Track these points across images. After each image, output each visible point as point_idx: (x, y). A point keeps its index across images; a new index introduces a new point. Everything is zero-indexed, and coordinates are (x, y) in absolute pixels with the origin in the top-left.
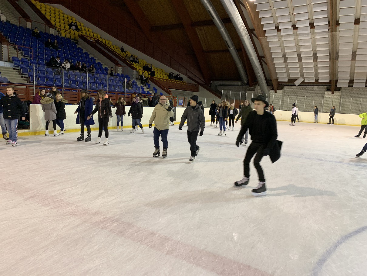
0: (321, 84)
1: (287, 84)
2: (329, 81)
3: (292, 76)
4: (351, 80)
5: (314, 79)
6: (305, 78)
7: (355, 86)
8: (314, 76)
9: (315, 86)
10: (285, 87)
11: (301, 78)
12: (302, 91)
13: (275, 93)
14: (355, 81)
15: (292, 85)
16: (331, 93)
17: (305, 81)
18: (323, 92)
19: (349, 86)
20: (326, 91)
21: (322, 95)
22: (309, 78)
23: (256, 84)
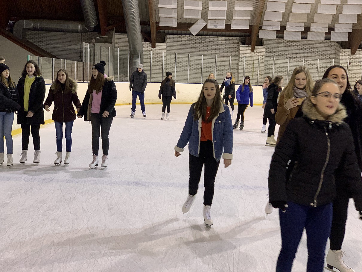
0: (233, 33)
1: (175, 31)
2: (247, 28)
3: (187, 17)
4: (281, 27)
5: (224, 23)
6: (209, 22)
7: (286, 37)
8: (225, 18)
9: (221, 37)
10: (168, 37)
11: (202, 21)
12: (197, 44)
13: (154, 50)
14: (288, 28)
15: (185, 34)
16: (250, 50)
17: (209, 27)
18: (234, 47)
19: (277, 38)
20: (241, 46)
21: (235, 53)
22: (215, 22)
23: (113, 30)
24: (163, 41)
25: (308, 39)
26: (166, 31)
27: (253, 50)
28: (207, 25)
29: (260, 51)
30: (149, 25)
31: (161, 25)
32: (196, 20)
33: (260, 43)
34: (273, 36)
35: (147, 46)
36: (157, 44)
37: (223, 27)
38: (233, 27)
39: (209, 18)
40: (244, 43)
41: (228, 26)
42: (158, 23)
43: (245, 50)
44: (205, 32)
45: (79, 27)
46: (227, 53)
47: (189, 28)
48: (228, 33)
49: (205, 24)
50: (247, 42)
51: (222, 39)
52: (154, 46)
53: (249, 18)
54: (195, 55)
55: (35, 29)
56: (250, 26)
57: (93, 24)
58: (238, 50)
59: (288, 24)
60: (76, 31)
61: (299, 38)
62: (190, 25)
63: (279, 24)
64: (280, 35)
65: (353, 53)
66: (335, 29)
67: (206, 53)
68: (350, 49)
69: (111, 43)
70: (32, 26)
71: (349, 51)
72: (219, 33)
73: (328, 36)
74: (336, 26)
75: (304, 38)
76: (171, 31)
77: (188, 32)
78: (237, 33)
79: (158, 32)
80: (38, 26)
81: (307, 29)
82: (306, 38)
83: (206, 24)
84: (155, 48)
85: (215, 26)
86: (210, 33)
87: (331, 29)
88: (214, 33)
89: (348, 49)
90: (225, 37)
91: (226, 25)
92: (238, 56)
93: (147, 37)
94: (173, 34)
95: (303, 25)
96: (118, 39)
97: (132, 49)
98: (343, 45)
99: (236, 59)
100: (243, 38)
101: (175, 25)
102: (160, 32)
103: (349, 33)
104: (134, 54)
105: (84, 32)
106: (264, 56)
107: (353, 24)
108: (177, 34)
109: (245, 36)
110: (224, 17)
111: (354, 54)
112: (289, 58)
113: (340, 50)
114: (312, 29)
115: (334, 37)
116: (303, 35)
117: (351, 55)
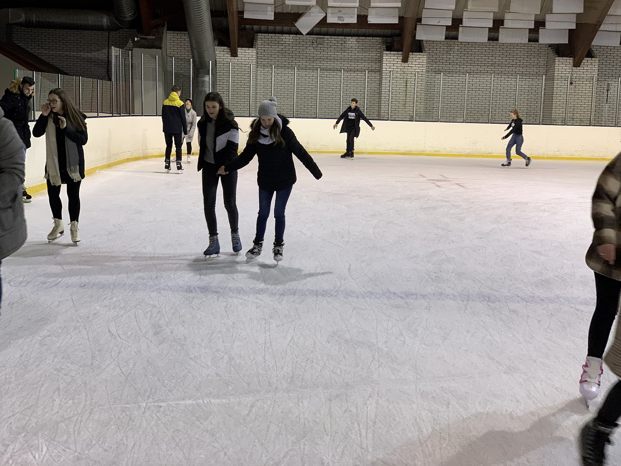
0: (371, 31)
1: (271, 28)
2: (396, 21)
3: (291, 2)
4: (454, 20)
5: (356, 13)
6: (329, 10)
7: (461, 38)
8: (357, 5)
9: (350, 38)
10: (258, 37)
11: (318, 9)
12: (310, 51)
13: (235, 60)
14: (466, 22)
15: (289, 33)
16: (400, 60)
17: (329, 20)
18: (373, 55)
19: (446, 38)
20: (384, 52)
21: (375, 66)
22: (340, 11)
23: (164, 26)
24: (250, 44)
25: (500, 41)
26: (255, 27)
27: (405, 60)
28: (326, 17)
29: (418, 61)
30: (227, 16)
31: (247, 16)
32: (308, 8)
33: (418, 47)
34: (440, 36)
35: (222, 54)
36: (240, 51)
37: (354, 20)
38: (372, 20)
39: (330, 4)
40: (389, 48)
41: (362, 19)
42: (242, 13)
43: (391, 61)
44: (323, 29)
45: (105, 21)
46: (360, 66)
47: (296, 21)
48: (363, 31)
49: (323, 15)
50: (396, 46)
51: (352, 41)
52: (234, 54)
53: (399, 5)
54: (306, 69)
55: (28, 24)
56: (401, 18)
57: (128, 15)
58: (380, 61)
59: (465, 15)
60: (100, 28)
61: (485, 40)
62: (297, 16)
63: (450, 15)
64: (453, 33)
65: (577, 64)
66: (547, 24)
67: (326, 65)
68: (571, 58)
69: (160, 48)
70: (23, 19)
71: (570, 60)
72: (347, 30)
73: (533, 36)
74: (548, 17)
75: (493, 38)
76: (263, 28)
77: (293, 29)
78: (379, 31)
79: (241, 30)
80: (34, 18)
81: (498, 23)
82: (497, 40)
83: (325, 15)
84: (237, 56)
85: (339, 18)
86: (331, 30)
87: (540, 24)
88: (339, 30)
89: (569, 58)
90: (357, 38)
91: (358, 16)
92: (380, 71)
93: (223, 38)
94: (267, 32)
95: (491, 16)
96: (173, 41)
97: (197, 59)
98: (559, 50)
99: (377, 75)
100: (389, 40)
101: (270, 16)
102: (245, 29)
103: (570, 30)
104: (200, 68)
105: (112, 28)
106: (425, 71)
107: (578, 14)
108: (275, 32)
109: (391, 36)
110: (356, 2)
111: (579, 66)
112: (467, 74)
113: (555, 60)
114: (507, 24)
115: (545, 38)
116: (492, 34)
117: (574, 68)
